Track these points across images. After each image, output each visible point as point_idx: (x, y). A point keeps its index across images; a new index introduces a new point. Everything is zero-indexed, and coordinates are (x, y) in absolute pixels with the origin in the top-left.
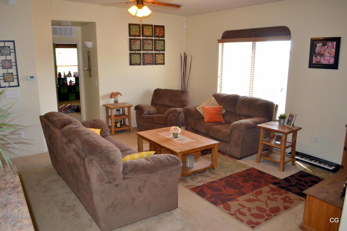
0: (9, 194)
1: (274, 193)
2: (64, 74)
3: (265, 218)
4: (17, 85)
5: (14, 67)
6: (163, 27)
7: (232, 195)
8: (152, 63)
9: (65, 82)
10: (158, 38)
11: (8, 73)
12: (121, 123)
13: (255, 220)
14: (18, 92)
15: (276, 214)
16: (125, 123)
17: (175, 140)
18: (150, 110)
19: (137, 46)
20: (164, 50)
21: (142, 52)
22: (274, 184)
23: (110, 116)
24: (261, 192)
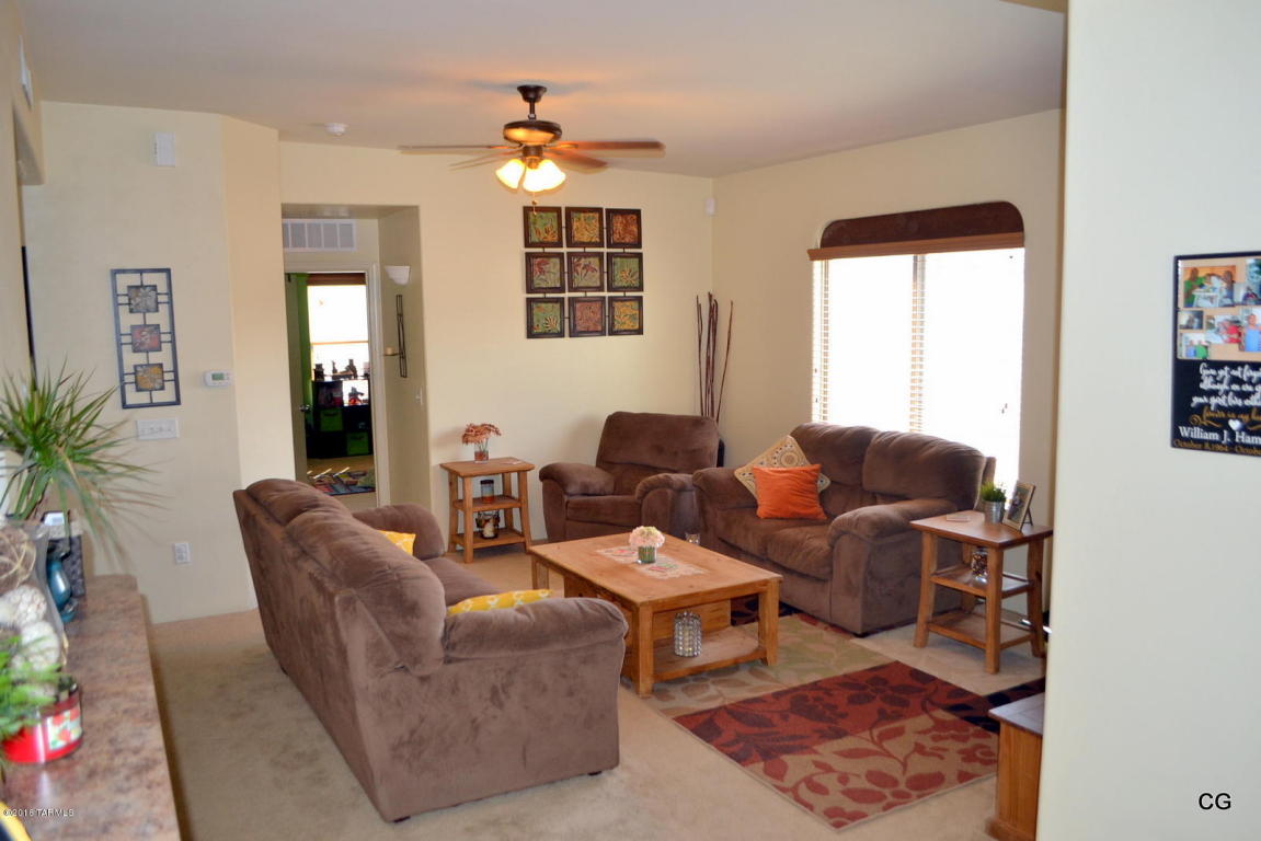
0: (120, 791)
1: (942, 734)
2: (335, 371)
3: (884, 803)
4: (174, 399)
5: (167, 348)
6: (637, 213)
7: (802, 737)
8: (600, 328)
9: (336, 395)
10: (621, 250)
11: (148, 365)
12: (496, 524)
13: (850, 806)
14: (177, 422)
15: (926, 792)
16: (512, 525)
17: (645, 569)
18: (588, 480)
19: (551, 275)
20: (640, 288)
21: (567, 295)
22: (953, 709)
23: (461, 501)
24: (899, 732)
